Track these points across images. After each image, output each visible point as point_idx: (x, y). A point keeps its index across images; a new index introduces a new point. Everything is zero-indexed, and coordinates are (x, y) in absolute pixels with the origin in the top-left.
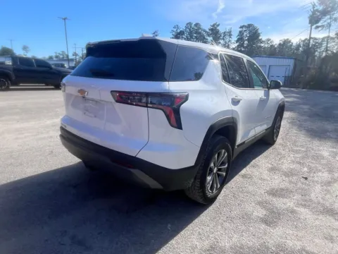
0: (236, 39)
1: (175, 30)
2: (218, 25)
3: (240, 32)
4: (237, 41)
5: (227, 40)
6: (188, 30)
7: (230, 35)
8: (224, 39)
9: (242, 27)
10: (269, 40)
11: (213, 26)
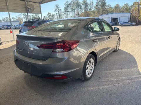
1: (66, 3)
3: (97, 2)
8: (90, 6)
10: (109, 5)
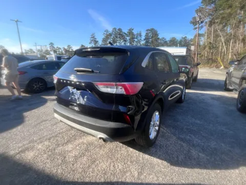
0: (144, 38)
2: (133, 30)
4: (145, 40)
5: (139, 39)
6: (114, 33)
7: (140, 35)
9: (147, 30)
11: (130, 30)
